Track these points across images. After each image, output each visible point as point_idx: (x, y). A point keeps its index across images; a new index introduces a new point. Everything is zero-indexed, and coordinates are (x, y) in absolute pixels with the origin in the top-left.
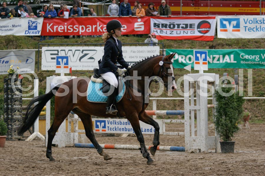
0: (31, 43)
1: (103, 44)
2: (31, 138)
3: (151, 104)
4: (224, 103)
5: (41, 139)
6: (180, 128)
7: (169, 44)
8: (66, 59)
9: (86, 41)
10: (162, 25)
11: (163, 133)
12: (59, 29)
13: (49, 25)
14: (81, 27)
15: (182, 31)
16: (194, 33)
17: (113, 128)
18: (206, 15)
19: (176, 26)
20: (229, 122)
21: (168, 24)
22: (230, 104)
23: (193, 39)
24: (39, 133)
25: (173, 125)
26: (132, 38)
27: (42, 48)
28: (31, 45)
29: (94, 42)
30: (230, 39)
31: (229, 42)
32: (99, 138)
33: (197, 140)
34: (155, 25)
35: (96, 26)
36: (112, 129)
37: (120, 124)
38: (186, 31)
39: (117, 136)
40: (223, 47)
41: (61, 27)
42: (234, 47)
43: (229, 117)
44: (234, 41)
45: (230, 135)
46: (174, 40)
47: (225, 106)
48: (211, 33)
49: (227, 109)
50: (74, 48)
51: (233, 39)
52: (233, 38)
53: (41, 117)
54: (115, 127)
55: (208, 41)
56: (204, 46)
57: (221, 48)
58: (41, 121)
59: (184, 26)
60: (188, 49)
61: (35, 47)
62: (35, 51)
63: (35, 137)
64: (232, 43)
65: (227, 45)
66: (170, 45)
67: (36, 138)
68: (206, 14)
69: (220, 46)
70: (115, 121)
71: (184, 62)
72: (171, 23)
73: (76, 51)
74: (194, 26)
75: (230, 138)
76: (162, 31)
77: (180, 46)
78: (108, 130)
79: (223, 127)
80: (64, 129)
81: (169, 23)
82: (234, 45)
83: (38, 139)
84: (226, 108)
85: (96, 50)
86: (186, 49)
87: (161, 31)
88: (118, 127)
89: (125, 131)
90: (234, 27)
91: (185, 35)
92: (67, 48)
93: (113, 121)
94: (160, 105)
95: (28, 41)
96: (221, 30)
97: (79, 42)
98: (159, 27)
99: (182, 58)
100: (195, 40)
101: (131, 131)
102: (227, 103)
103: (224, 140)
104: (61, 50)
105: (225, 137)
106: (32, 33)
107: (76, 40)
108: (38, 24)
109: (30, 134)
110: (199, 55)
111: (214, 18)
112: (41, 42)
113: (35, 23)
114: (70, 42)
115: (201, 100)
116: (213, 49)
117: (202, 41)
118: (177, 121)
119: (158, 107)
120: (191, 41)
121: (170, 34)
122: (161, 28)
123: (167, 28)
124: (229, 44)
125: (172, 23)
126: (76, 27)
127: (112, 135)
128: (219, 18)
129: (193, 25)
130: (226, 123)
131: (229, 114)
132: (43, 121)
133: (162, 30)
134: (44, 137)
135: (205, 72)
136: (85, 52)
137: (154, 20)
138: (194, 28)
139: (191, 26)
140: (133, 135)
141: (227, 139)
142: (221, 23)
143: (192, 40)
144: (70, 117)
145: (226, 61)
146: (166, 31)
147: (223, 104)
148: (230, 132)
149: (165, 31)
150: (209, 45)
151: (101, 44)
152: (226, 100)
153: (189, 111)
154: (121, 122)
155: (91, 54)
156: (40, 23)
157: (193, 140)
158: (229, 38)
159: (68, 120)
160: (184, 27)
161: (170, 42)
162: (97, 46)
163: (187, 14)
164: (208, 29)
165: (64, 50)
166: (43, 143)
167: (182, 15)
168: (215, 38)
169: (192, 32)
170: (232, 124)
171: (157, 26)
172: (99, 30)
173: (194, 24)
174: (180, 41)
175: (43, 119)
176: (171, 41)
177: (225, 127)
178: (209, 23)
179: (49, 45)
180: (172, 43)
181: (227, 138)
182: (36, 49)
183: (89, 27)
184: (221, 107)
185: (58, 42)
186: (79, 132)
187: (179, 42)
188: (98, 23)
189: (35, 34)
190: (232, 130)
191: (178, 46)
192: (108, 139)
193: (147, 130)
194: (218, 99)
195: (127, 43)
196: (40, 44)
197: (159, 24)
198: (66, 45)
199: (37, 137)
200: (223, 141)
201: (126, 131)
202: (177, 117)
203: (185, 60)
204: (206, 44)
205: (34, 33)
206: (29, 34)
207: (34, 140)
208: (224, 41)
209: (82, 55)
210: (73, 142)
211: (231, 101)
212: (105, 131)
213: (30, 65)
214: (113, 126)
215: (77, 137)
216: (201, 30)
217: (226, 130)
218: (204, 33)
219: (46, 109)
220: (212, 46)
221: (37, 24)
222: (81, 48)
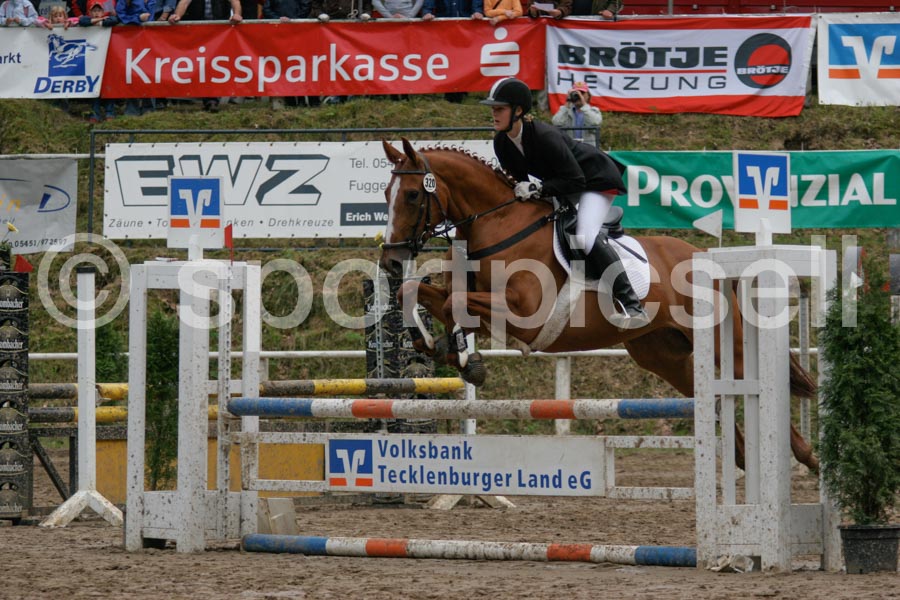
0: (59, 128)
1: (351, 132)
2: (64, 514)
3: (550, 374)
4: (858, 366)
5: (106, 518)
6: (666, 471)
7: (621, 130)
8: (210, 191)
9: (282, 117)
10: (595, 51)
11: (606, 490)
12: (175, 71)
13: (135, 55)
14: (262, 62)
15: (674, 79)
16: (724, 84)
17: (403, 472)
18: (771, 11)
19: (650, 57)
20: (879, 444)
21: (619, 48)
22: (881, 371)
23: (721, 109)
24: (97, 495)
25: (639, 461)
26: (472, 107)
27: (107, 148)
28: (61, 135)
29: (319, 123)
30: (869, 108)
31: (864, 120)
32: (341, 513)
33: (747, 521)
34: (565, 52)
35: (324, 58)
36: (398, 475)
37: (431, 456)
38: (690, 77)
39: (413, 507)
40: (840, 142)
41: (183, 65)
42: (886, 141)
43: (878, 424)
44: (885, 115)
45: (882, 500)
46: (643, 114)
47: (861, 380)
48: (793, 85)
49: (871, 393)
50: (235, 149)
51: (883, 108)
52: (881, 103)
53: (104, 429)
54: (411, 467)
55: (782, 118)
56: (762, 137)
57: (831, 147)
58: (107, 444)
59: (683, 56)
60: (701, 149)
61: (75, 145)
62: (78, 160)
63: (81, 509)
64: (876, 125)
65: (856, 131)
66: (624, 135)
67: (85, 516)
68: (773, 7)
69: (827, 136)
70: (410, 441)
71: (683, 202)
72: (629, 43)
73: (244, 161)
74: (725, 56)
75: (884, 512)
76: (595, 76)
77: (667, 139)
78: (382, 480)
79: (852, 467)
80: (201, 475)
81: (623, 44)
82: (885, 134)
83: (91, 520)
84: (868, 386)
85: (327, 156)
86: (689, 149)
87: (589, 79)
88: (422, 467)
89: (452, 482)
90: (885, 59)
91: (687, 92)
92: (207, 149)
93: (403, 441)
94: (586, 381)
95: (49, 121)
96: (833, 74)
97: (257, 126)
98: (579, 61)
99: (675, 185)
100: (726, 112)
101: (475, 484)
102: (871, 369)
103: (856, 520)
104: (185, 158)
105: (860, 506)
106: (65, 87)
107: (242, 115)
108: (87, 49)
109: (62, 499)
110: (753, 171)
111: (806, 23)
112: (100, 125)
113: (76, 47)
114: (219, 123)
115: (761, 356)
116: (800, 149)
117: (755, 117)
118: (662, 442)
119: (575, 389)
120: (708, 118)
121: (626, 88)
122: (587, 64)
123: (613, 65)
124: (865, 131)
125: (633, 45)
126: (244, 63)
127: (393, 501)
128: (823, 21)
129: (717, 52)
130: (865, 448)
131: (879, 413)
132: (112, 444)
133: (595, 73)
134: (117, 513)
135: (779, 239)
136: (279, 165)
137: (561, 32)
138: (724, 64)
139: (711, 55)
140: (480, 502)
141: (868, 515)
142: (835, 41)
143: (715, 114)
144: (227, 426)
145: (855, 198)
146: (611, 78)
147: (856, 371)
148: (880, 483)
149: (603, 77)
150: (786, 133)
151: (344, 132)
152: (867, 354)
153: (713, 400)
154: (435, 448)
155: (305, 172)
156: (95, 48)
157: (730, 521)
158: (864, 105)
159: (219, 438)
160: (684, 61)
161: (625, 122)
162: (330, 140)
163: (695, 7)
164: (778, 67)
165: (197, 158)
166: (115, 536)
167: (675, 13)
168: (806, 102)
169: (714, 83)
170: (892, 453)
171: (572, 59)
172: (338, 75)
173: (725, 49)
174: (666, 119)
175: (112, 437)
176: (630, 120)
177: (861, 464)
178: (783, 44)
179: (133, 138)
180: (635, 128)
181: (867, 512)
182: (80, 152)
183: (297, 63)
184: (846, 384)
185: (169, 124)
186: (261, 488)
187: (663, 124)
188: (333, 47)
189: (77, 91)
190: (890, 477)
191: (659, 139)
192: (378, 518)
193: (542, 477)
194: (833, 353)
195: (452, 128)
196: (95, 133)
197: (583, 50)
198: (202, 136)
199: (88, 510)
200: (853, 522)
201: (456, 483)
202: (656, 429)
203: (687, 194)
204: (772, 128)
205: (74, 87)
206: (53, 91)
207: (74, 523)
208: (846, 117)
209: (266, 175)
210: (236, 531)
211: (886, 359)
212: (369, 483)
213: (56, 220)
214: (400, 464)
215: (255, 509)
216: (751, 71)
217: (865, 480)
218: (764, 83)
219: (127, 397)
220: (794, 140)
221: (83, 51)
222: (264, 149)
